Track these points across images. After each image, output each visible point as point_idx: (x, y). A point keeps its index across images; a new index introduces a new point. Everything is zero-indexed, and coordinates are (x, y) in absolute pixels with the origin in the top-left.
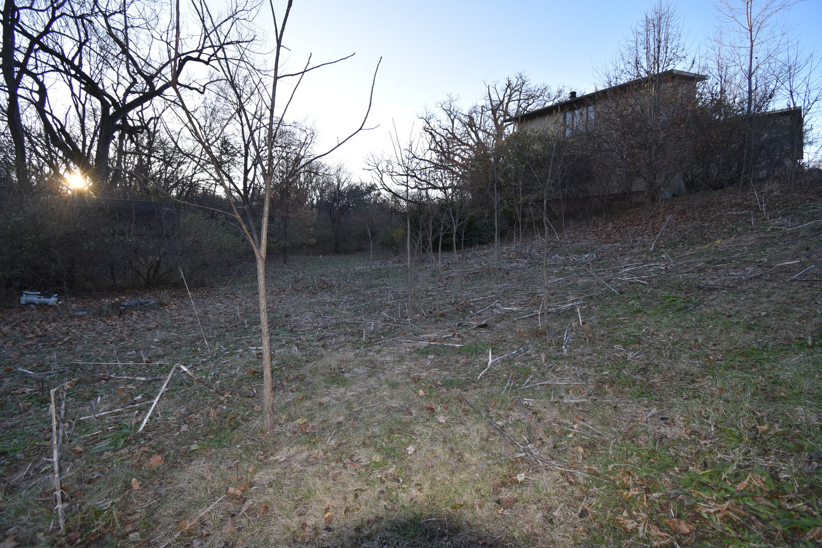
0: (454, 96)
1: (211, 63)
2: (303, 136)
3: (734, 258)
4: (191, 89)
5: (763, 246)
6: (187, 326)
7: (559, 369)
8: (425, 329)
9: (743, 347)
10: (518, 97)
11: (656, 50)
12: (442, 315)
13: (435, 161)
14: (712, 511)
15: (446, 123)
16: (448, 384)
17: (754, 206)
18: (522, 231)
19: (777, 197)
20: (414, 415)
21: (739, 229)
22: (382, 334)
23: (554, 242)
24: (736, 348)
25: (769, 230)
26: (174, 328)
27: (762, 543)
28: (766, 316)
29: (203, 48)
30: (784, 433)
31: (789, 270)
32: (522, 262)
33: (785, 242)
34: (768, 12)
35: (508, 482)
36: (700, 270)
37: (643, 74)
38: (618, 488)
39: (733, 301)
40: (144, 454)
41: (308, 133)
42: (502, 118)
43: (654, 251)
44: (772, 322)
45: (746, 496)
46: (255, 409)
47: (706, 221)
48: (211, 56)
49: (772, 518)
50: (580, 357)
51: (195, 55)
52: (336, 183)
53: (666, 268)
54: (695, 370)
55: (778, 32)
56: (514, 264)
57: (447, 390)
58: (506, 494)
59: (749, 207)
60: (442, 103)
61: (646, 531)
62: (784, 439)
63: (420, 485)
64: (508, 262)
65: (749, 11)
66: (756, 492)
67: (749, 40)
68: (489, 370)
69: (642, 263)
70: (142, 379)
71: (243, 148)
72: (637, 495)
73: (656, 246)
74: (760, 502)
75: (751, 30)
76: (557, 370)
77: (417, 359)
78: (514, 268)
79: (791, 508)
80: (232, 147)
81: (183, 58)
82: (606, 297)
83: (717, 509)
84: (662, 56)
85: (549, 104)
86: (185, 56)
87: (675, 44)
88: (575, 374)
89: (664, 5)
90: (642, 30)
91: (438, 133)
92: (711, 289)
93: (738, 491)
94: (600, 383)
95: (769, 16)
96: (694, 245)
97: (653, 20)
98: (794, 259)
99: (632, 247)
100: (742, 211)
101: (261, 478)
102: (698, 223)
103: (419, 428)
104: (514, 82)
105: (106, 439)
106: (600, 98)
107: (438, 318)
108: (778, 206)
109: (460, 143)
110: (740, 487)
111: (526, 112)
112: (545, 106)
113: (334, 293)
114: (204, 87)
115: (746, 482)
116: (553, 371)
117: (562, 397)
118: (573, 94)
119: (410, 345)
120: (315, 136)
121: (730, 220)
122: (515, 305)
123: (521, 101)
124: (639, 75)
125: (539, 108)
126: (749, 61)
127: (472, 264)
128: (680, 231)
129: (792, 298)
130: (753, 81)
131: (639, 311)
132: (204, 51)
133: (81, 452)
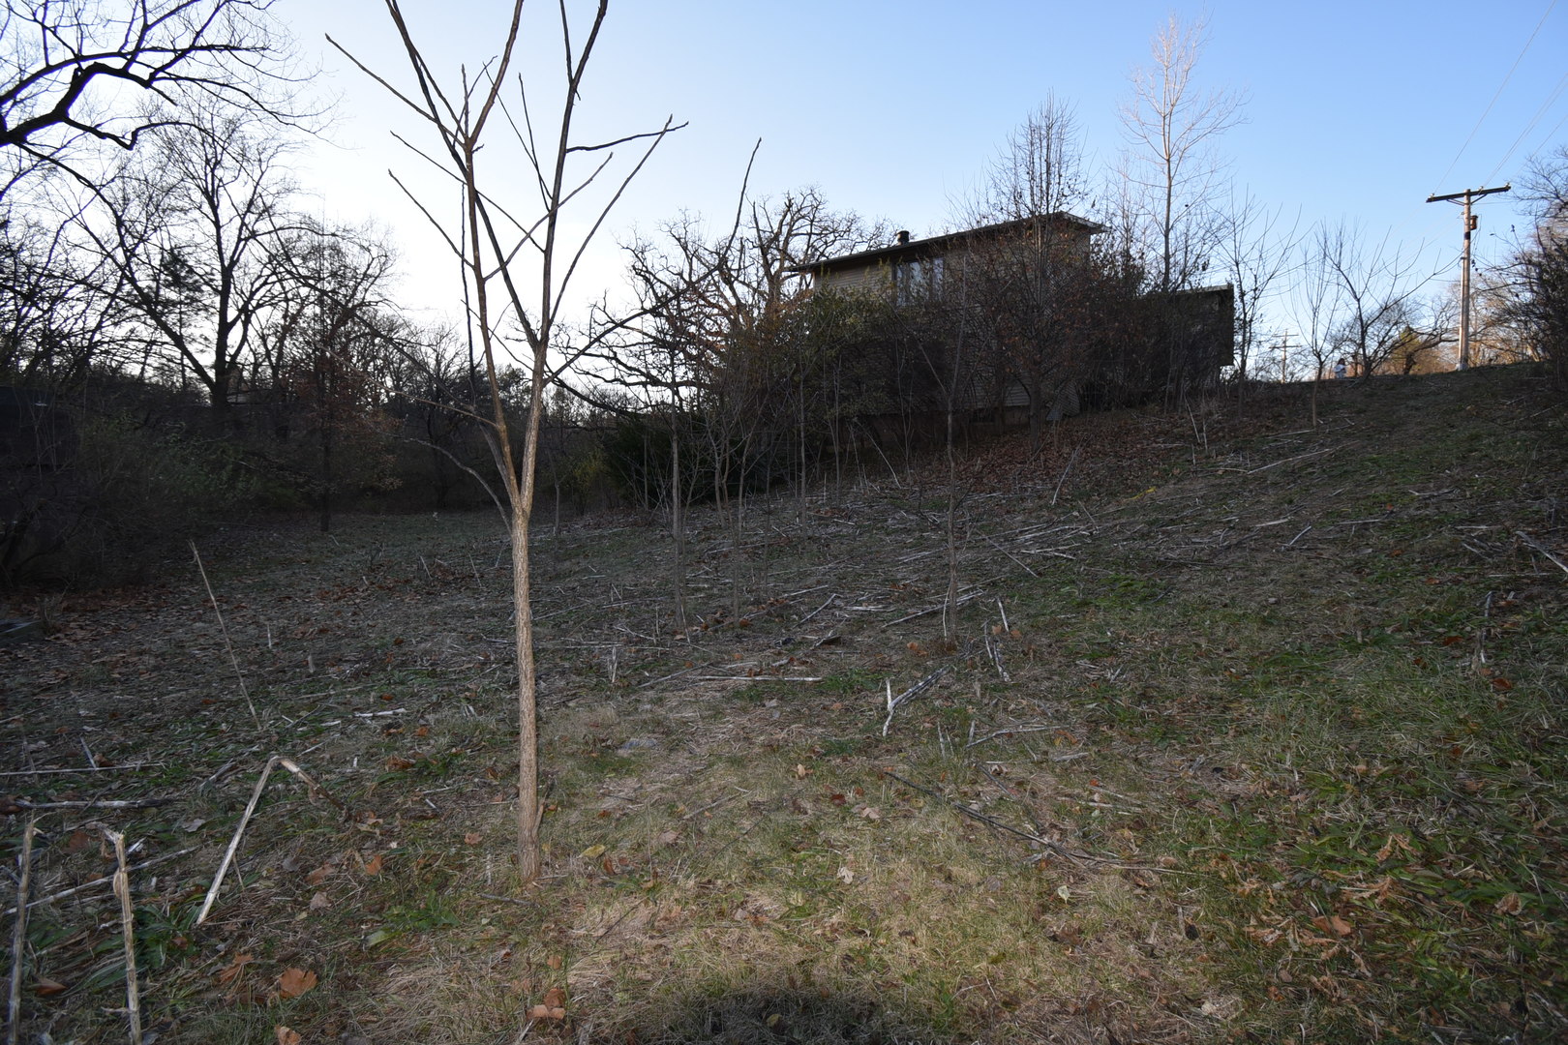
0: (692, 216)
1: (155, 84)
2: (366, 258)
3: (1187, 517)
4: (102, 136)
5: (1221, 497)
6: (146, 676)
7: (1013, 706)
8: (728, 653)
9: (1273, 652)
10: (808, 228)
11: (1044, 176)
12: (744, 625)
13: (654, 334)
14: (1366, 895)
15: (678, 260)
16: (841, 749)
17: (1189, 436)
18: (841, 469)
19: (1219, 422)
20: (809, 812)
21: (1176, 472)
22: (644, 668)
23: (891, 489)
24: (1263, 654)
25: (1220, 472)
26: (114, 682)
27: (1452, 929)
28: (1276, 603)
29: (138, 49)
30: (1395, 773)
31: (1277, 534)
32: (847, 526)
33: (1251, 491)
34: (1194, 135)
35: (1049, 903)
36: (1144, 536)
37: (1025, 215)
38: (1227, 884)
39: (1216, 583)
40: (252, 971)
41: (375, 255)
42: (777, 265)
43: (1058, 505)
44: (1288, 611)
45: (1396, 867)
46: (467, 840)
47: (1124, 457)
48: (158, 70)
49: (1441, 893)
50: (1034, 683)
51: (118, 63)
52: (432, 362)
53: (1091, 533)
54: (1217, 690)
55: (1206, 169)
56: (832, 529)
57: (844, 760)
58: (1056, 924)
59: (1182, 436)
60: (671, 224)
61: (1299, 940)
62: (1397, 781)
63: (909, 933)
64: (820, 525)
65: (1167, 130)
66: (1407, 860)
67: (1166, 177)
68: (893, 718)
69: (1045, 525)
70: (116, 803)
71: (218, 277)
72: (1258, 890)
73: (1059, 497)
74: (1417, 873)
75: (1168, 161)
76: (1010, 708)
77: (744, 710)
78: (835, 536)
79: (1456, 874)
80: (191, 271)
81: (85, 65)
82: (1020, 581)
83: (1373, 891)
84: (1054, 190)
85: (862, 248)
86: (91, 62)
87: (1071, 170)
88: (1044, 714)
89: (1056, 105)
90: (1022, 141)
91: (659, 280)
92: (1178, 566)
93: (1381, 863)
94: (1093, 723)
95: (1194, 141)
96: (1116, 495)
97: (1040, 128)
98: (1277, 518)
99: (1022, 499)
100: (1173, 443)
101: (580, 975)
102: (1112, 461)
103: (837, 835)
104: (798, 201)
105: (110, 951)
106: (954, 247)
107: (739, 631)
108: (1224, 437)
109: (702, 302)
110: (1381, 855)
111: (824, 259)
112: (855, 252)
113: (475, 591)
114: (135, 134)
115: (1388, 847)
116: (1005, 710)
117: (1046, 753)
118: (904, 235)
119: (714, 684)
120: (390, 262)
121: (1158, 457)
122: (869, 601)
123: (814, 237)
124: (1018, 212)
125: (846, 253)
126: (1166, 208)
127: (753, 529)
128: (1088, 474)
129: (1302, 576)
130: (1172, 241)
131: (1085, 603)
132: (141, 57)
133: (56, 992)
